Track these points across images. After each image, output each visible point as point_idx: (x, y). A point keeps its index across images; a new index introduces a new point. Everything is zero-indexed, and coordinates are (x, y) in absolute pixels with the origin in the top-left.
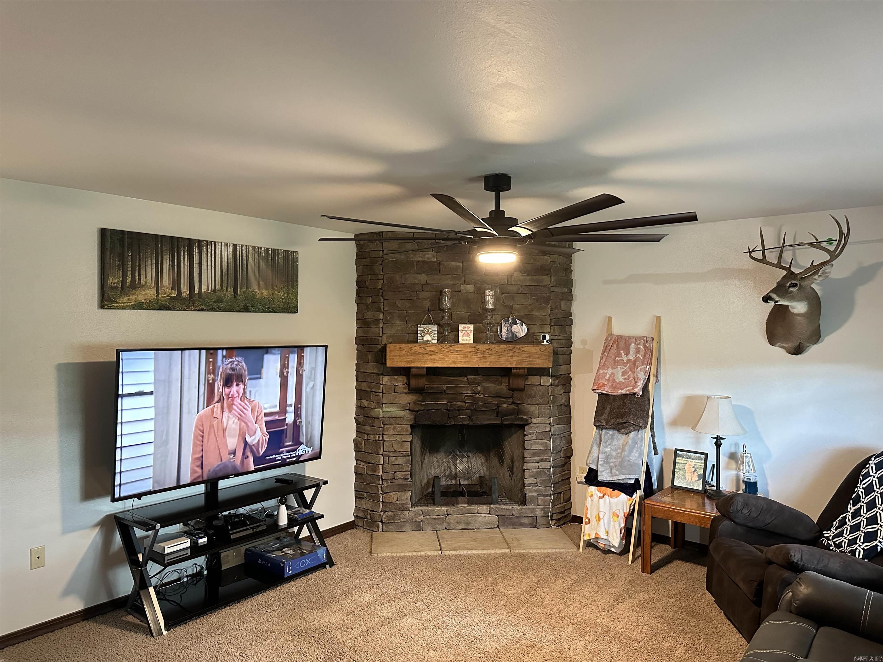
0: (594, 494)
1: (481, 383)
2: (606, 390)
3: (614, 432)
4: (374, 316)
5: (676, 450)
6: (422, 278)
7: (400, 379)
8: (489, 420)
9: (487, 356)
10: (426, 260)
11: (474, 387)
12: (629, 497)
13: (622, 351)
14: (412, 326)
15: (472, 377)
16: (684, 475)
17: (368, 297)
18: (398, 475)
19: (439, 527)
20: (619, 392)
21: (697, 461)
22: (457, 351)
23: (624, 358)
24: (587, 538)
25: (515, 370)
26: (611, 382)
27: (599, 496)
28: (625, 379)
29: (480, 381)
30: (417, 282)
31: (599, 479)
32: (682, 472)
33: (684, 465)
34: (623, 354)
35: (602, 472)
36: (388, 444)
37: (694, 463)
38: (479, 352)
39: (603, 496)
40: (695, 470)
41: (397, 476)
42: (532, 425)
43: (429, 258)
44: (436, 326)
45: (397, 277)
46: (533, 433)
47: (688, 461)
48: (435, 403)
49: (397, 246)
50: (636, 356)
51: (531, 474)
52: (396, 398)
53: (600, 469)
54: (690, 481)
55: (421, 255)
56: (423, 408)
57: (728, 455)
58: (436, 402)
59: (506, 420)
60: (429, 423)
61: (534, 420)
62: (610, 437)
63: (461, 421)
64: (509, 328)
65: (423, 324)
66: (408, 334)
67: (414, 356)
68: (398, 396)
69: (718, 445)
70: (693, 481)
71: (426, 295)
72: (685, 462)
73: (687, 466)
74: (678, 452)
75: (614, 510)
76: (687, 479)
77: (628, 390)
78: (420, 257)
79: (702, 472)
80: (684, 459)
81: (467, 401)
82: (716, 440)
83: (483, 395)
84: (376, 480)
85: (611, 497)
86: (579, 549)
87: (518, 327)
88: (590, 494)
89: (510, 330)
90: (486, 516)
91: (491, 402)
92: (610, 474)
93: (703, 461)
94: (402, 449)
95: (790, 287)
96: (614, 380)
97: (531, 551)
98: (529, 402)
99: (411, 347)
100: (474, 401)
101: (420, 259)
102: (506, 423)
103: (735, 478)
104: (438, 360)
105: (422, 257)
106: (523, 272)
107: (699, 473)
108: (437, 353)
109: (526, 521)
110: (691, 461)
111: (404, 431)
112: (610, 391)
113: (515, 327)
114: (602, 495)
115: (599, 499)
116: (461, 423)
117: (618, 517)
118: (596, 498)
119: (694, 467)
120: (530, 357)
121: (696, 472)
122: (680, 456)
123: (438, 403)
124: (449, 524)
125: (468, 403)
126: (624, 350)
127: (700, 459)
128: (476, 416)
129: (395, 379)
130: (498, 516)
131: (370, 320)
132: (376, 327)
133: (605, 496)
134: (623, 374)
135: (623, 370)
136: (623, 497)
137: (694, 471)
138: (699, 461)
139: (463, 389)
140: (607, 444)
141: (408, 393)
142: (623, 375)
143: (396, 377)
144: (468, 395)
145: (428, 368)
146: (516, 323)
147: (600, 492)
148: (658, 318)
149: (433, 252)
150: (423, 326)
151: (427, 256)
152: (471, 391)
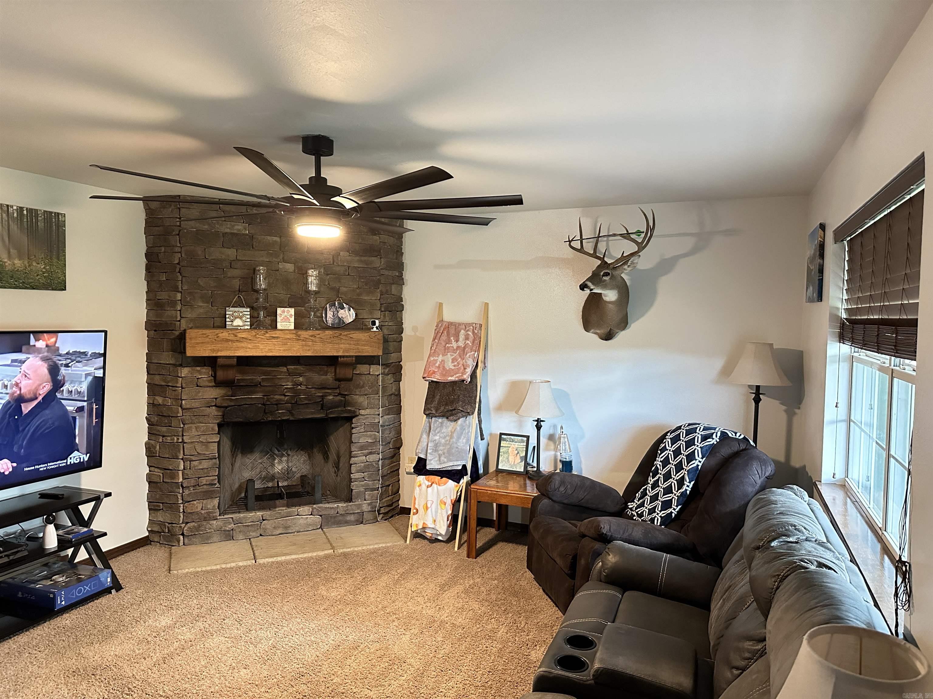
0: (423, 484)
1: (303, 373)
2: (437, 378)
3: (444, 419)
4: (169, 297)
5: (501, 434)
6: (231, 253)
7: (204, 370)
8: (312, 413)
9: (310, 343)
10: (235, 231)
11: (295, 378)
12: (456, 484)
13: (452, 338)
15: (293, 367)
16: (508, 458)
17: (162, 274)
18: (203, 481)
19: (254, 534)
20: (449, 379)
21: (520, 444)
22: (274, 338)
23: (454, 345)
24: (414, 529)
25: (342, 359)
26: (441, 369)
27: (427, 485)
28: (454, 366)
29: (301, 372)
30: (223, 257)
31: (428, 467)
33: (508, 448)
34: (453, 341)
35: (431, 460)
36: (189, 446)
37: (517, 446)
38: (300, 339)
40: (518, 453)
41: (201, 483)
42: (360, 417)
43: (239, 230)
44: (248, 310)
45: (199, 250)
46: (361, 425)
47: (512, 444)
48: (249, 398)
49: (198, 213)
50: (465, 343)
51: (358, 468)
52: (199, 392)
53: (429, 457)
54: (513, 463)
55: (228, 226)
56: (232, 404)
57: (547, 436)
58: (250, 396)
59: (331, 413)
60: (241, 420)
61: (362, 412)
62: (439, 425)
63: (279, 417)
64: (335, 313)
65: (232, 307)
66: (214, 318)
67: (221, 344)
68: (202, 390)
69: (539, 427)
70: (515, 463)
71: (236, 272)
73: (510, 449)
74: (503, 436)
75: (441, 498)
76: (511, 462)
77: (457, 377)
78: (227, 228)
79: (524, 455)
81: (286, 394)
82: (536, 422)
83: (305, 386)
84: (175, 488)
85: (439, 485)
86: (406, 541)
88: (418, 484)
89: (336, 316)
90: (307, 518)
91: (315, 393)
92: (438, 462)
93: (525, 444)
94: (207, 451)
95: (603, 276)
96: (444, 367)
97: (356, 549)
98: (358, 393)
99: (217, 333)
100: (295, 394)
101: (228, 231)
102: (332, 416)
103: (553, 458)
104: (252, 349)
105: (230, 229)
106: (350, 252)
107: (522, 455)
108: (250, 340)
109: (352, 518)
110: (514, 444)
111: (210, 431)
112: (440, 379)
113: (342, 311)
114: (430, 484)
115: (427, 487)
116: (279, 419)
117: (445, 505)
118: (424, 487)
119: (516, 450)
120: (358, 344)
121: (518, 455)
122: (505, 440)
123: (252, 398)
124: (265, 529)
125: (288, 396)
126: (454, 337)
127: (522, 441)
128: (298, 410)
129: (197, 370)
130: (321, 516)
131: (164, 301)
132: (172, 309)
133: (433, 485)
134: (453, 360)
135: (453, 357)
136: (451, 483)
137: (517, 454)
138: (522, 444)
139: (282, 380)
140: (437, 432)
141: (215, 386)
142: (453, 362)
143: (198, 368)
144: (288, 387)
145: (239, 358)
146: (343, 308)
147: (428, 481)
148: (487, 305)
149: (243, 223)
150: (232, 309)
151: (236, 227)
152: (291, 382)
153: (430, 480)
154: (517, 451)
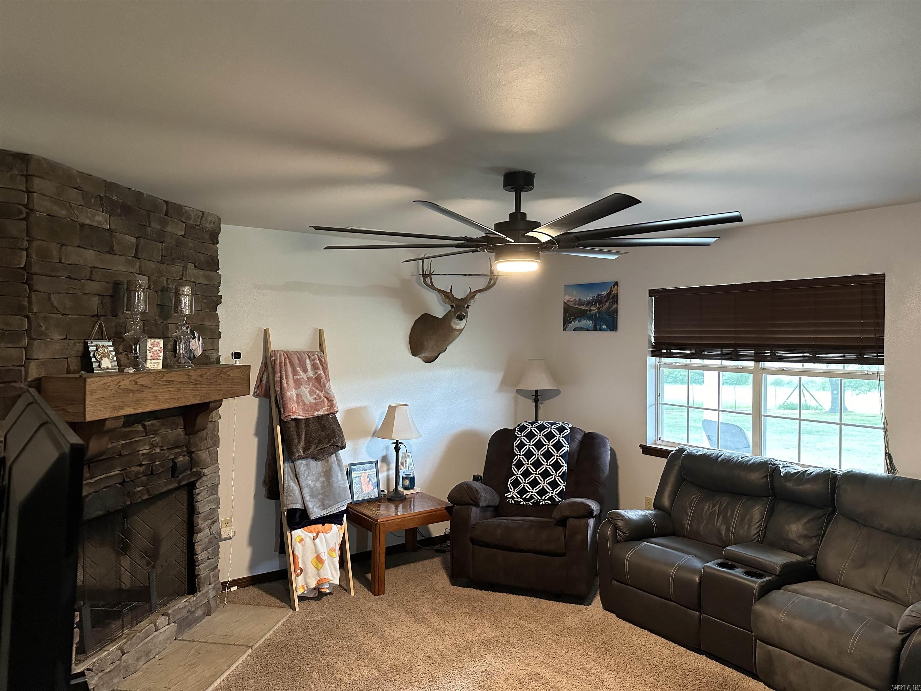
0: (305, 537)
1: (158, 430)
2: (301, 414)
3: (308, 460)
4: (7, 324)
6: (90, 256)
9: (199, 386)
10: (95, 224)
11: (151, 438)
12: (339, 526)
13: (298, 369)
14: (77, 344)
15: (149, 423)
16: (361, 488)
20: (315, 414)
21: (370, 471)
22: (170, 382)
23: (304, 376)
24: (299, 592)
26: (301, 404)
27: (312, 537)
28: (315, 399)
29: (157, 428)
30: (82, 262)
31: (313, 517)
32: (359, 486)
33: (360, 478)
34: (301, 372)
35: (313, 508)
37: (367, 474)
38: (191, 382)
39: (317, 535)
40: (370, 480)
42: (204, 478)
43: (99, 223)
44: (111, 343)
45: (54, 248)
46: (205, 489)
47: (362, 473)
48: (108, 477)
50: (316, 373)
51: (204, 546)
53: (310, 505)
54: (367, 492)
55: (88, 215)
56: (91, 490)
58: (109, 475)
59: (181, 479)
60: (101, 513)
61: (206, 471)
62: (305, 468)
63: (140, 497)
65: (94, 339)
66: (68, 358)
69: (397, 449)
70: (369, 491)
71: (94, 287)
72: (360, 475)
73: (362, 478)
74: (352, 467)
75: (331, 546)
76: (365, 491)
78: (87, 217)
79: (376, 480)
80: (358, 472)
81: (143, 463)
82: (395, 445)
83: (160, 448)
85: (326, 533)
86: (294, 609)
87: (196, 342)
88: (298, 540)
89: (188, 348)
90: (165, 631)
91: (169, 456)
92: (322, 507)
93: (375, 470)
95: (467, 308)
96: (303, 401)
97: (267, 637)
98: (201, 448)
100: (149, 461)
101: (88, 222)
102: (183, 484)
105: (90, 219)
107: (374, 482)
109: (198, 613)
110: (365, 473)
112: (304, 415)
113: (193, 342)
114: (315, 534)
115: (314, 540)
116: (140, 500)
117: (335, 552)
118: (308, 541)
119: (368, 477)
120: (234, 383)
121: (370, 482)
122: (355, 470)
125: (145, 464)
126: (300, 367)
127: (372, 468)
128: (151, 484)
130: (175, 622)
133: (320, 534)
134: (312, 393)
135: (309, 389)
136: (335, 527)
137: (369, 482)
138: (372, 470)
139: (140, 443)
140: (306, 476)
142: (311, 395)
144: (145, 451)
146: (194, 337)
147: (311, 532)
148: (320, 331)
149: (103, 212)
150: (95, 343)
151: (97, 218)
152: (149, 445)
153: (313, 531)
154: (368, 479)
